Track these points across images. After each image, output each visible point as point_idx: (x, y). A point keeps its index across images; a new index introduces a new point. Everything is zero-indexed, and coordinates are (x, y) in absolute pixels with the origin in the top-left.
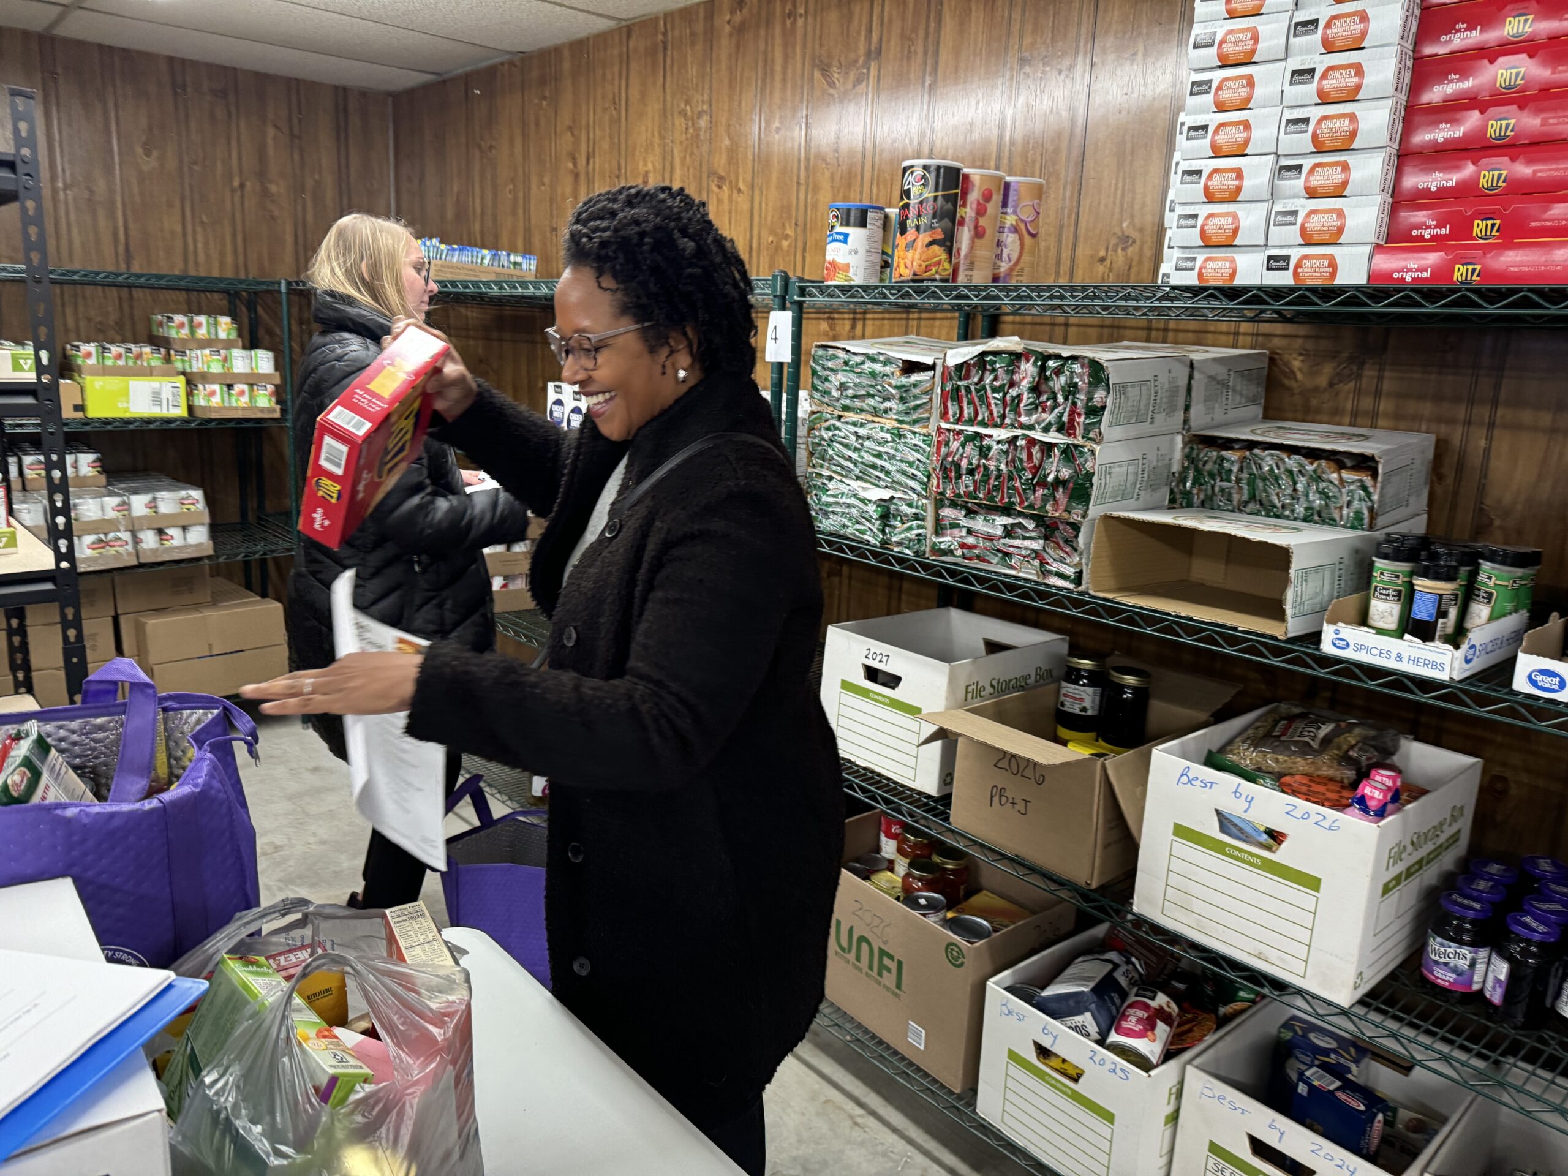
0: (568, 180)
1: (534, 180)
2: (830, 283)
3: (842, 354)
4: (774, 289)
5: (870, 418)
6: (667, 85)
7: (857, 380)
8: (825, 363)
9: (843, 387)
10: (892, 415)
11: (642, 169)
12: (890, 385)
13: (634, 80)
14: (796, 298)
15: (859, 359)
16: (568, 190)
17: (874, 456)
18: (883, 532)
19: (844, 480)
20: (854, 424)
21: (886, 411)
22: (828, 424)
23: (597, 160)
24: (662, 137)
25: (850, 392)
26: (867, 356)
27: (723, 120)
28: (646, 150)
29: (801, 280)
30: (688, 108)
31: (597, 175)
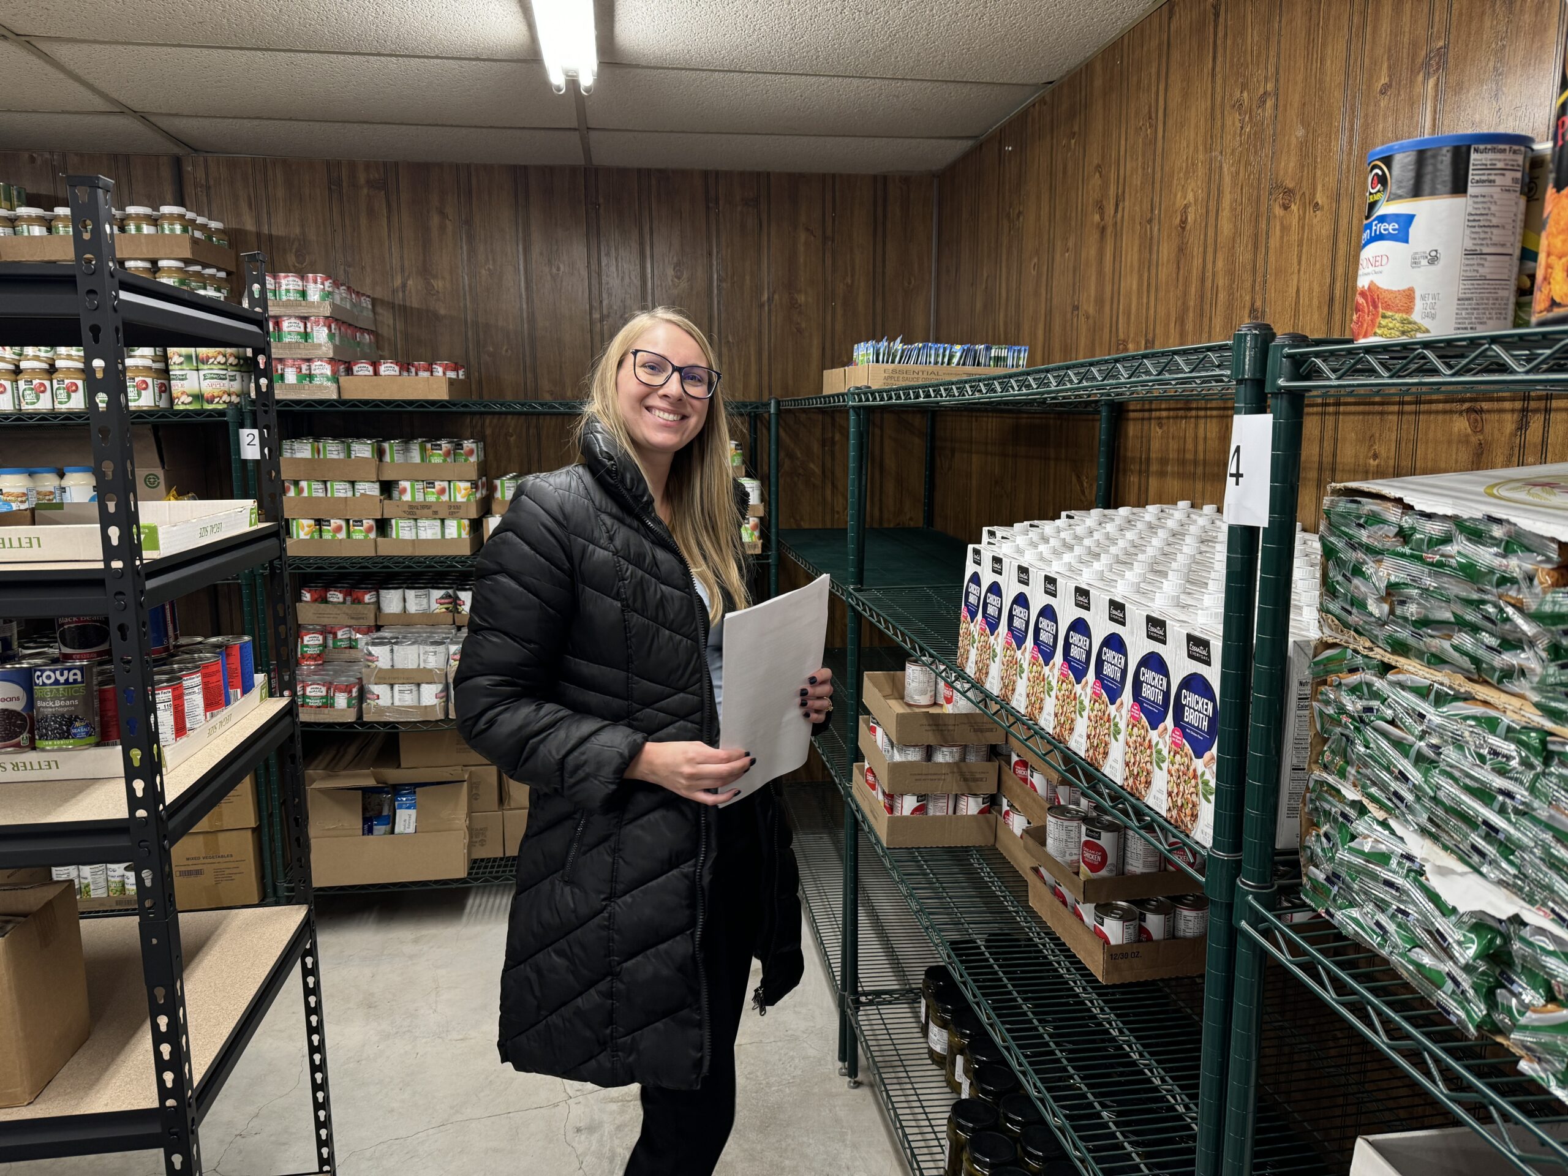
0: (1095, 236)
1: (1059, 244)
2: (1362, 342)
3: (1393, 514)
4: (1238, 366)
5: (1467, 687)
6: (1218, 69)
7: (1430, 582)
8: (1352, 531)
9: (1393, 593)
10: (1521, 686)
11: (1180, 203)
12: (1519, 608)
13: (1176, 78)
14: (1281, 382)
15: (1435, 529)
16: (1093, 252)
17: (1468, 789)
18: (1490, 998)
19: (1392, 823)
20: (1423, 692)
21: (1509, 674)
22: (1355, 678)
23: (1127, 203)
24: (1209, 149)
25: (1412, 610)
26: (1456, 520)
27: (1296, 99)
28: (1187, 172)
29: (1300, 340)
30: (1245, 94)
31: (1125, 224)
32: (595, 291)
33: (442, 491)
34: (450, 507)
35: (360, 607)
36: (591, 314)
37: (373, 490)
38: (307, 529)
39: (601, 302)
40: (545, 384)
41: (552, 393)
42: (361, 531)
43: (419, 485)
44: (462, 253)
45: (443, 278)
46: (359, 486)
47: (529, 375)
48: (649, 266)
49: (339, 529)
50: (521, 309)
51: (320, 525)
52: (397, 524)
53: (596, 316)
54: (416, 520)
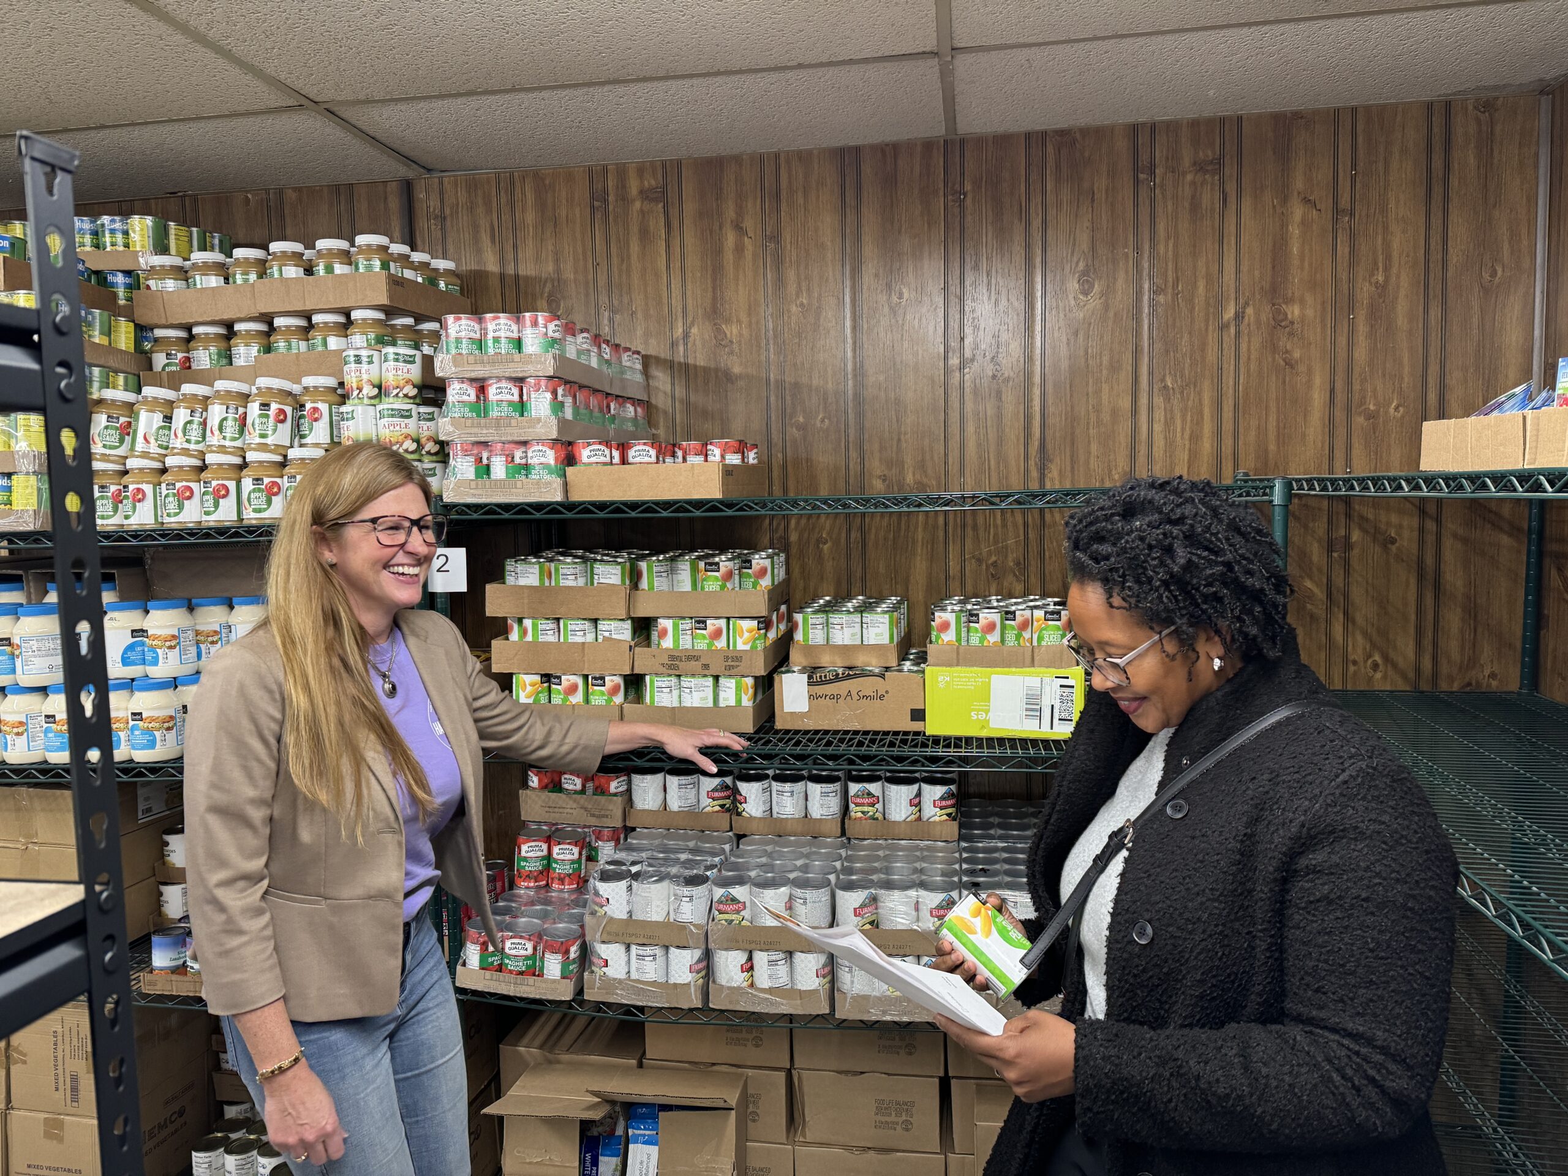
32: (954, 325)
33: (717, 634)
34: (727, 658)
35: (602, 799)
36: (946, 358)
37: (623, 632)
38: (529, 689)
39: (962, 339)
40: (876, 466)
41: (884, 479)
42: (602, 693)
43: (688, 624)
44: (765, 285)
45: (739, 321)
46: (603, 625)
47: (853, 454)
48: (1038, 279)
49: (573, 689)
50: (844, 359)
51: (549, 681)
52: (652, 682)
53: (954, 361)
54: (679, 676)
